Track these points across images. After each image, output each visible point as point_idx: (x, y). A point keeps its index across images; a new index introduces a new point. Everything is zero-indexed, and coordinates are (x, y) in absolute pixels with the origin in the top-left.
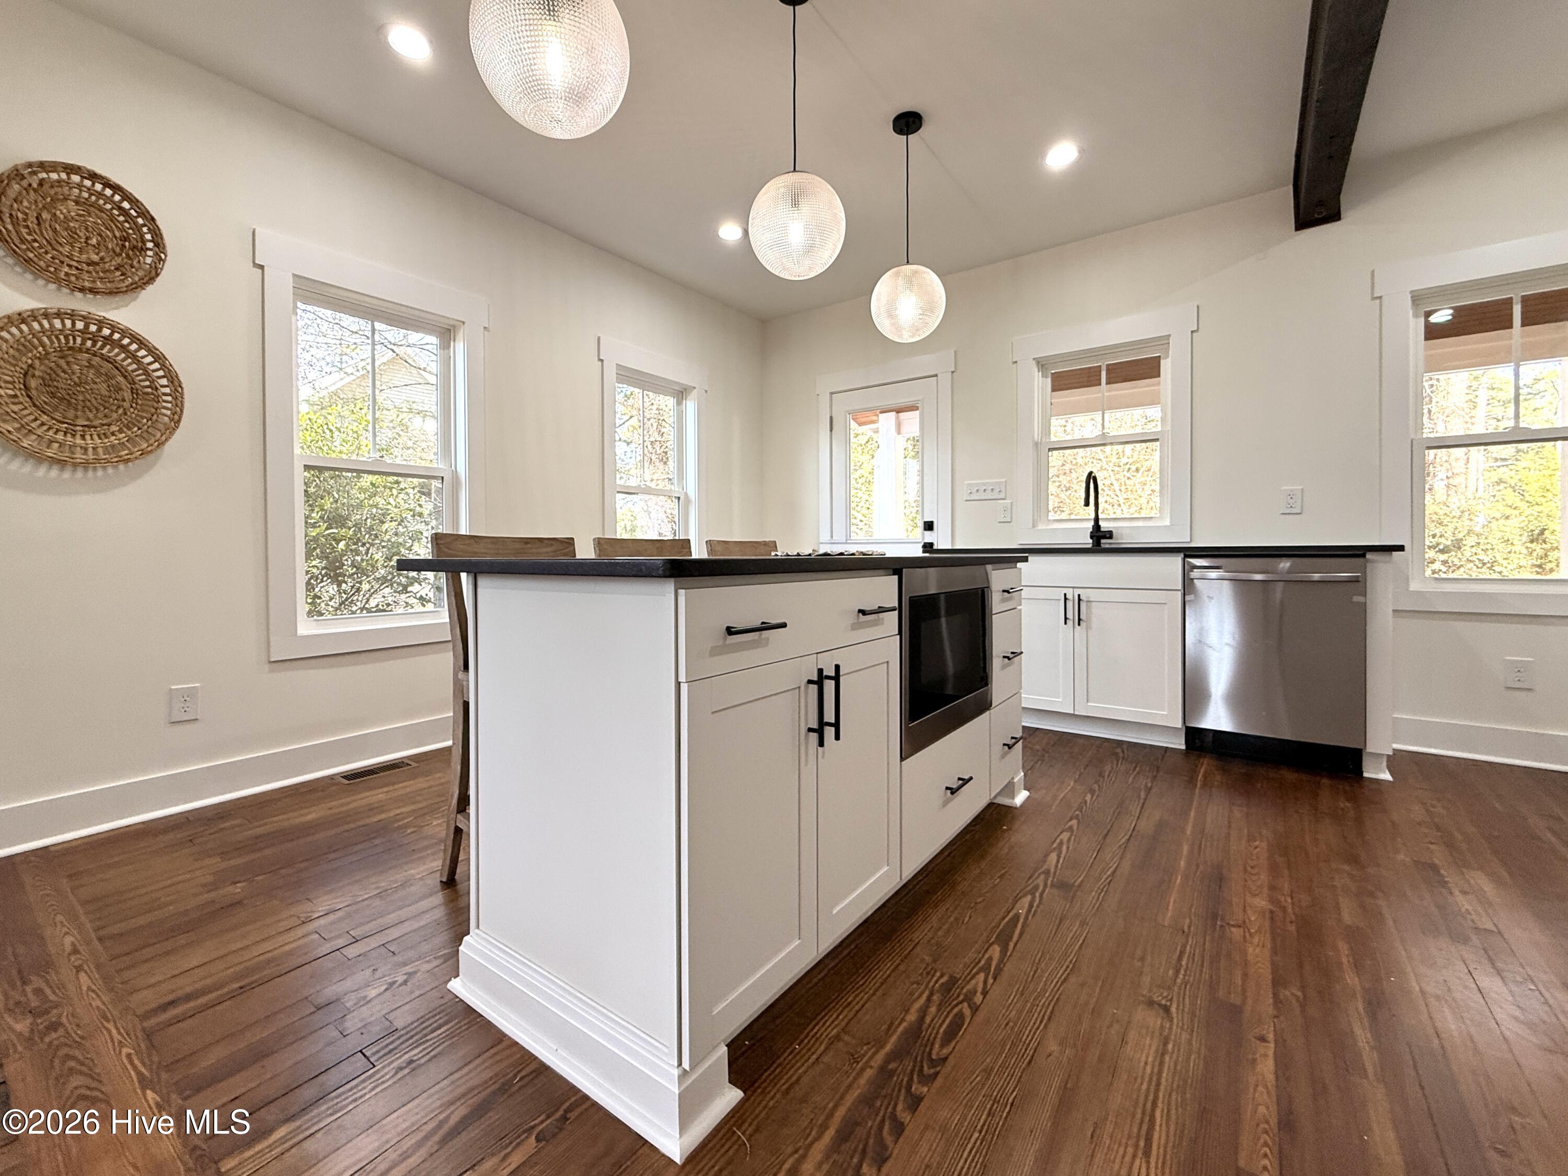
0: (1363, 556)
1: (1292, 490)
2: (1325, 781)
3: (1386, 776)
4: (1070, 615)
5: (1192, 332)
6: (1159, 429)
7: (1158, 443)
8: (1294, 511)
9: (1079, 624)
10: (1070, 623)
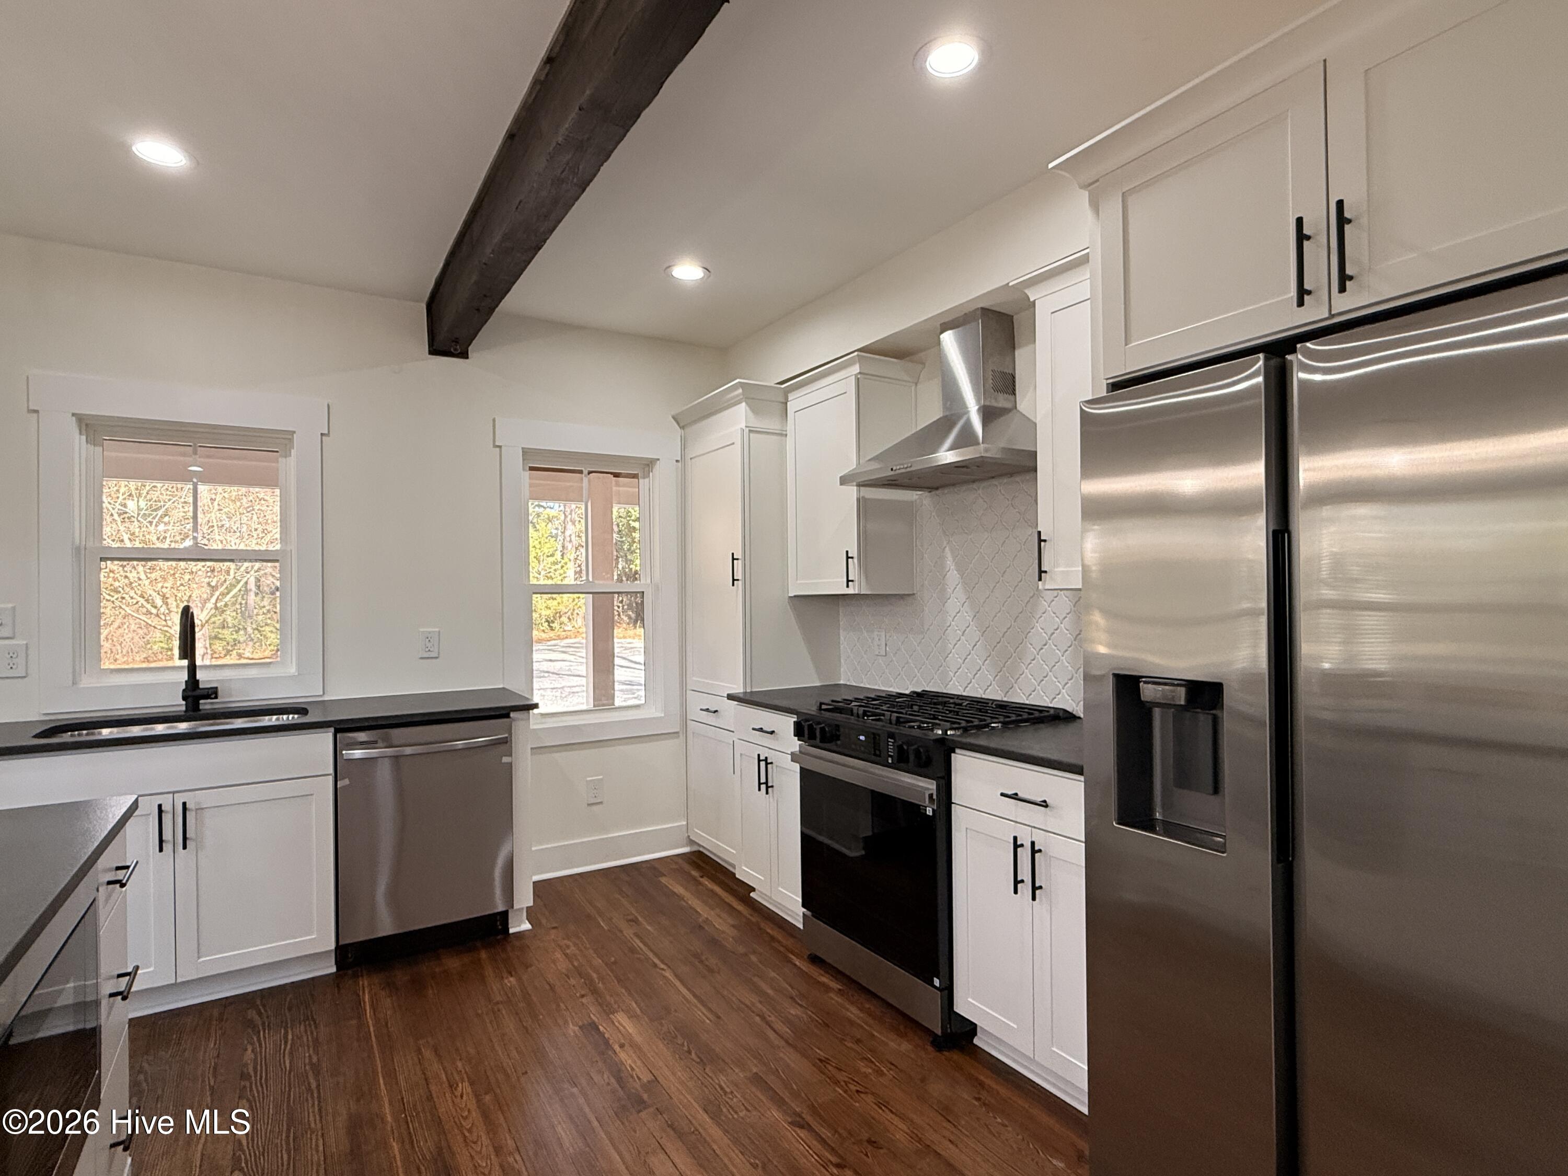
0: (507, 716)
1: (430, 633)
2: (484, 955)
3: (526, 926)
4: (167, 835)
5: (322, 435)
6: (278, 547)
7: (277, 564)
8: (433, 655)
9: (185, 847)
10: (168, 847)
